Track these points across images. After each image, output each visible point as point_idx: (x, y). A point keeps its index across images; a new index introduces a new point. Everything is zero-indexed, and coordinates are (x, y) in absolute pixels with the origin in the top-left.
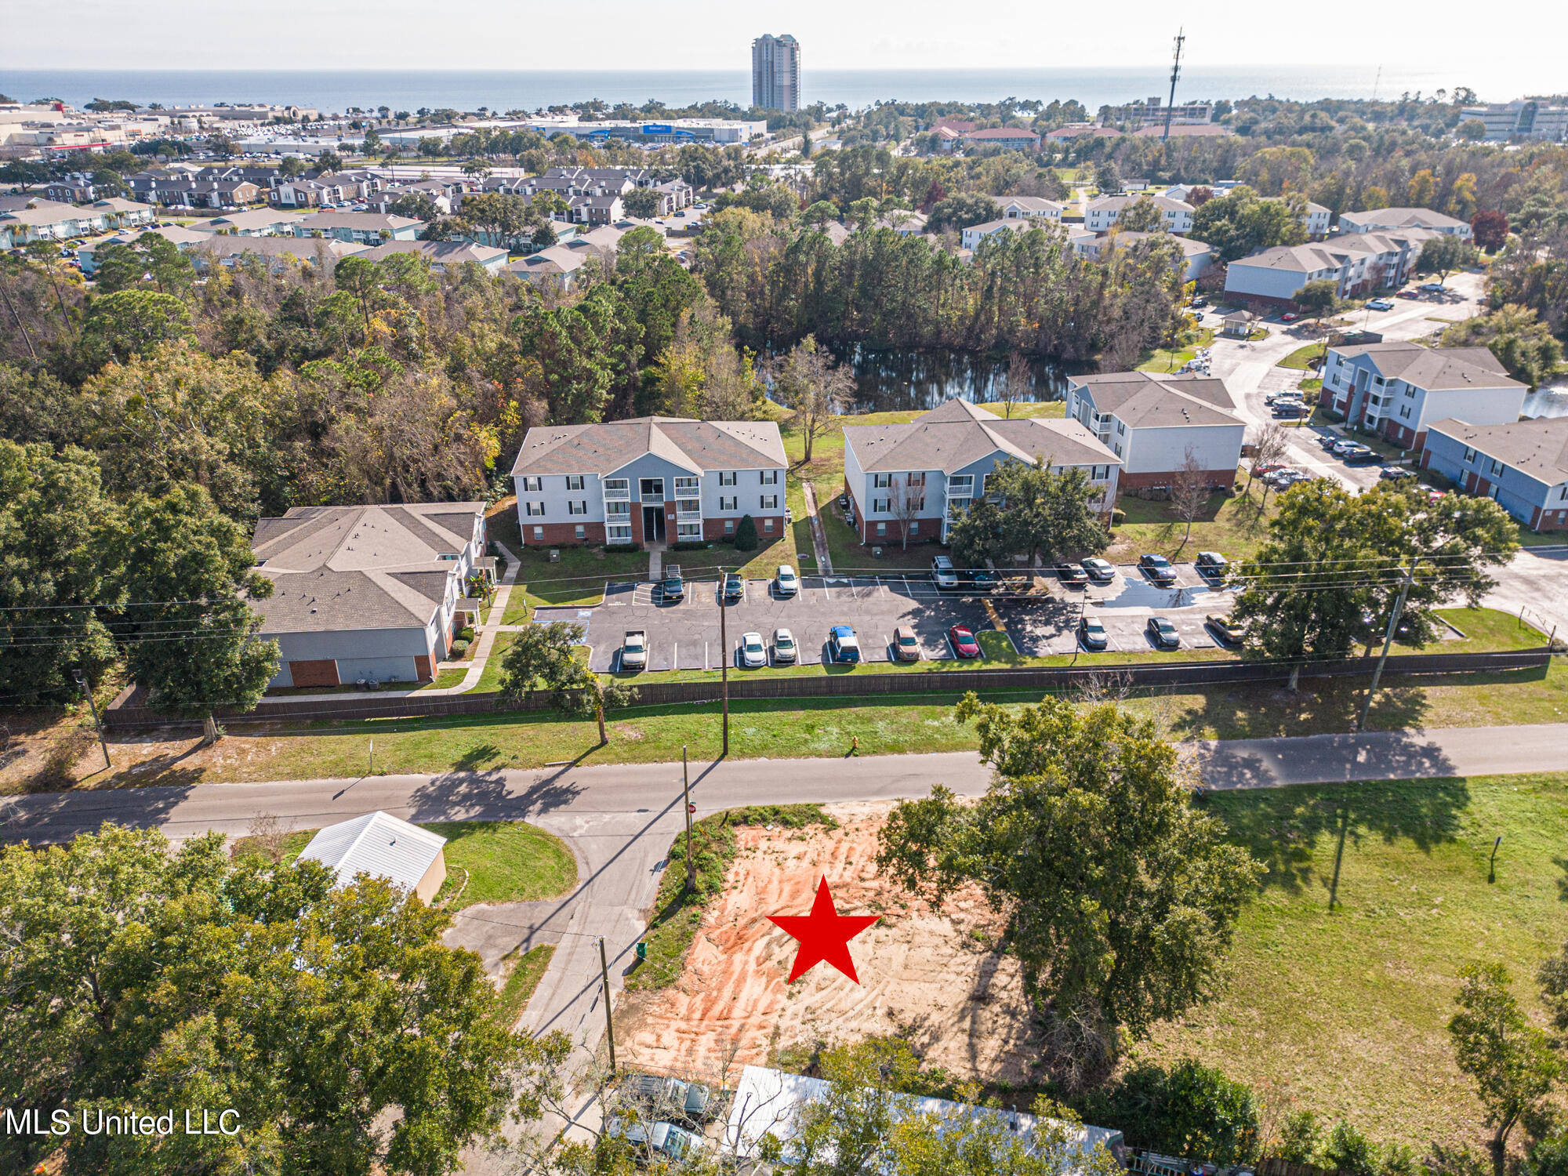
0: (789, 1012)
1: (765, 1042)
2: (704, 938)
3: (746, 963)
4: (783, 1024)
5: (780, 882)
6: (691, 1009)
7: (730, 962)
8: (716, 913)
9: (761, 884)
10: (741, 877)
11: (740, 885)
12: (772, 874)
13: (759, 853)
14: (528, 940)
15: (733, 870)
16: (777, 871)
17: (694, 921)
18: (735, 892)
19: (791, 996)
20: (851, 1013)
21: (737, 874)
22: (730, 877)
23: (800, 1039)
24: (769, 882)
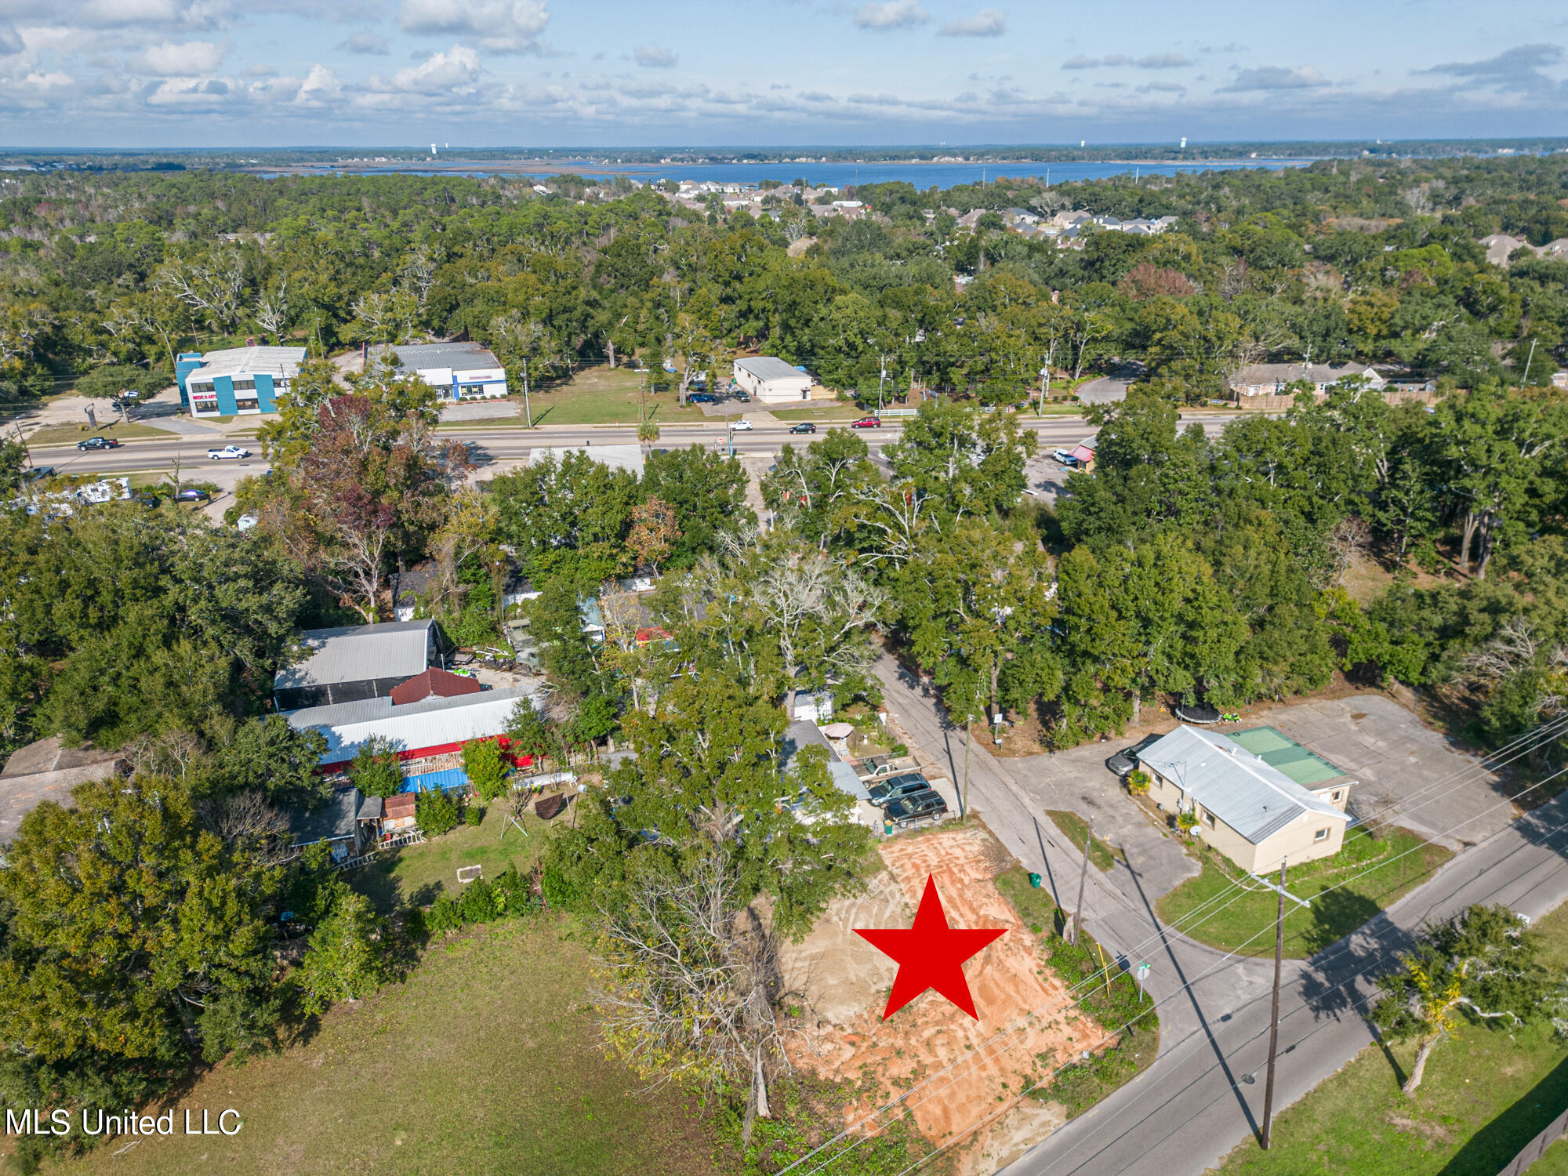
0: (898, 895)
1: (895, 871)
2: (1012, 919)
3: (962, 915)
4: (893, 887)
5: (1009, 996)
6: (962, 870)
7: (974, 911)
8: (1028, 943)
9: (1022, 987)
10: (1046, 985)
11: (1040, 978)
12: (1025, 1002)
13: (1061, 1018)
14: (1128, 866)
15: (1062, 990)
16: (1027, 1007)
17: (1035, 929)
18: (1035, 970)
19: (906, 905)
20: (854, 910)
21: (1056, 988)
22: (1057, 982)
23: (875, 881)
24: (1018, 992)
